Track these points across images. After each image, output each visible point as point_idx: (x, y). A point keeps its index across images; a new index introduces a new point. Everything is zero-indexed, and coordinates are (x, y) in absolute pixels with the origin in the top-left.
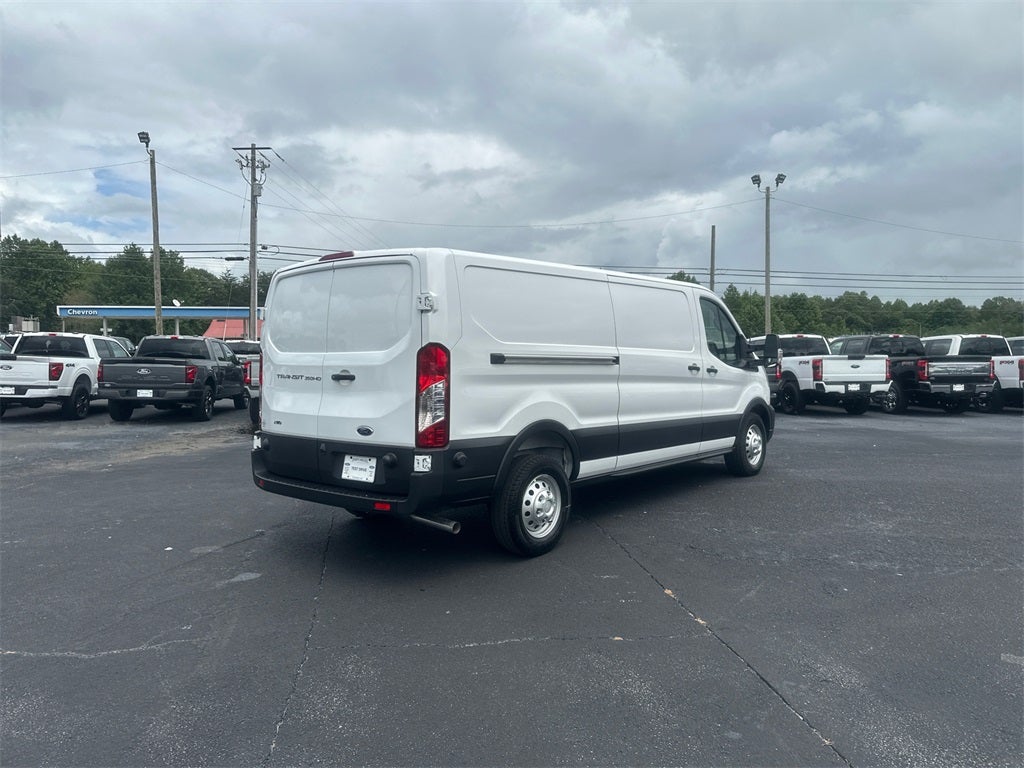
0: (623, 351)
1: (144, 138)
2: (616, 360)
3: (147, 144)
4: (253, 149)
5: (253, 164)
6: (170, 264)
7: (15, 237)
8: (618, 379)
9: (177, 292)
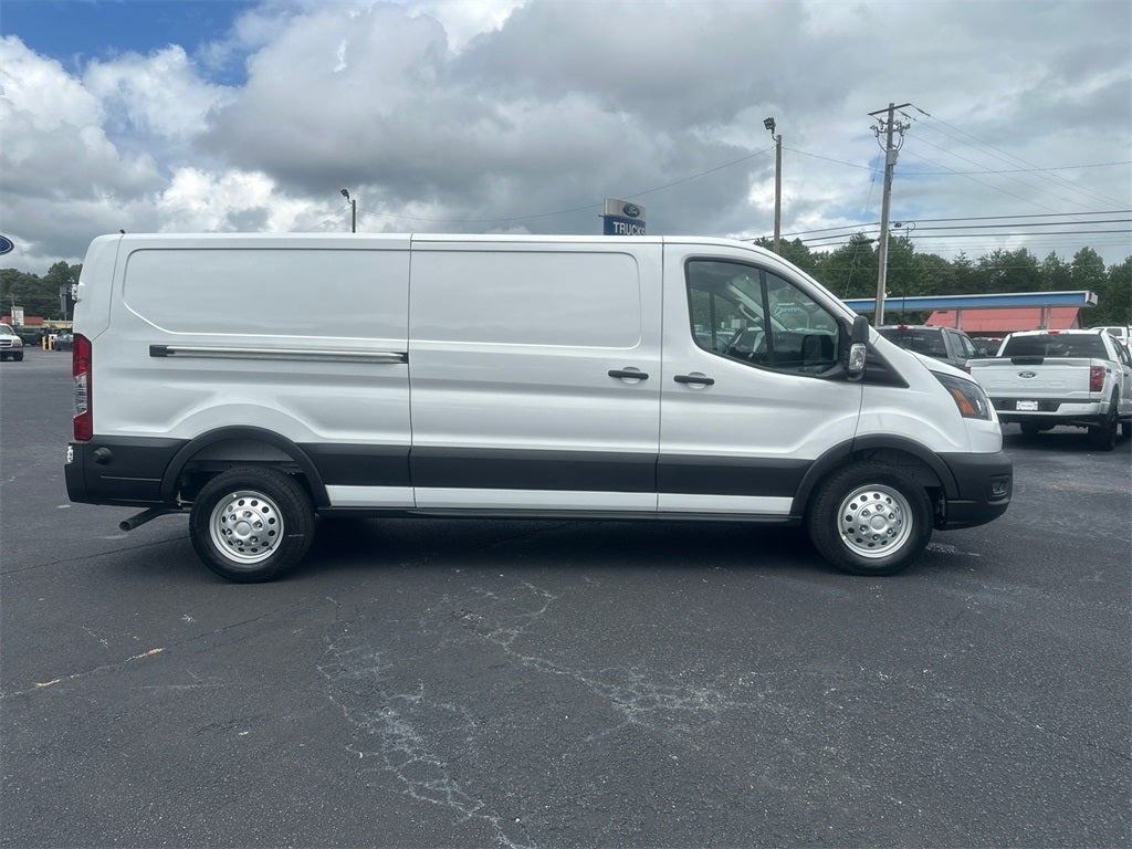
0: (417, 345)
1: (770, 124)
2: (405, 358)
3: (773, 130)
4: (891, 109)
5: (890, 128)
6: (900, 253)
7: (763, 239)
8: (409, 383)
9: (900, 283)
